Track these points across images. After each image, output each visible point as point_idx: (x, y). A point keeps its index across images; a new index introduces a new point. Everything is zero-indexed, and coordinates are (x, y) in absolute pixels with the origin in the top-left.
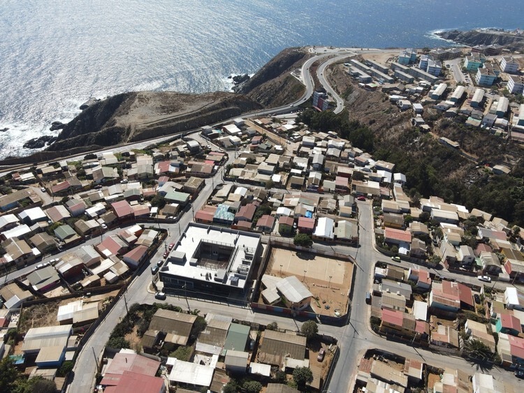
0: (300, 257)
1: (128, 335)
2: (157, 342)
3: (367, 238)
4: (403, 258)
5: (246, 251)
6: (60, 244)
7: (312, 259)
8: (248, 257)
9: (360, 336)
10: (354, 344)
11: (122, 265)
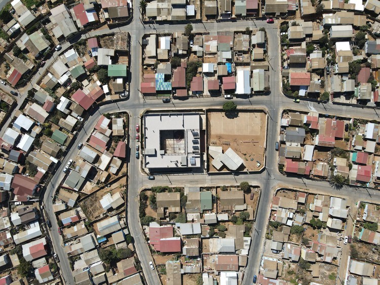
0: (228, 117)
1: (146, 209)
2: (165, 213)
3: (276, 80)
4: (302, 98)
5: (192, 131)
6: (64, 148)
7: (236, 117)
8: (195, 135)
9: (273, 177)
10: (269, 184)
11: (116, 160)
